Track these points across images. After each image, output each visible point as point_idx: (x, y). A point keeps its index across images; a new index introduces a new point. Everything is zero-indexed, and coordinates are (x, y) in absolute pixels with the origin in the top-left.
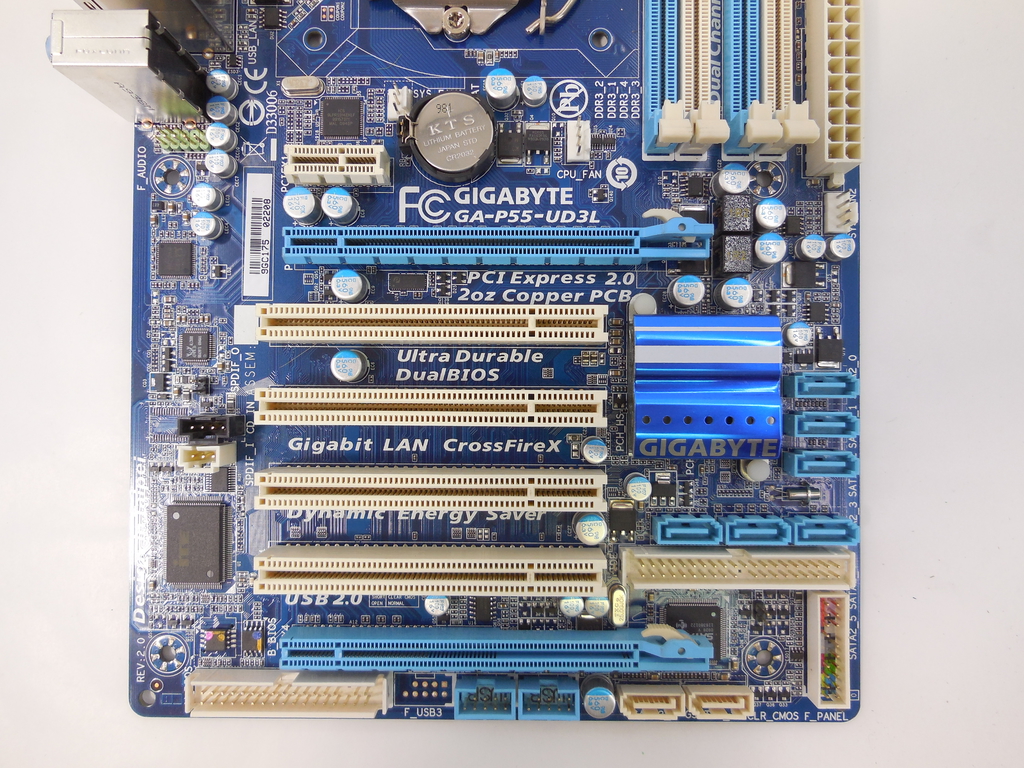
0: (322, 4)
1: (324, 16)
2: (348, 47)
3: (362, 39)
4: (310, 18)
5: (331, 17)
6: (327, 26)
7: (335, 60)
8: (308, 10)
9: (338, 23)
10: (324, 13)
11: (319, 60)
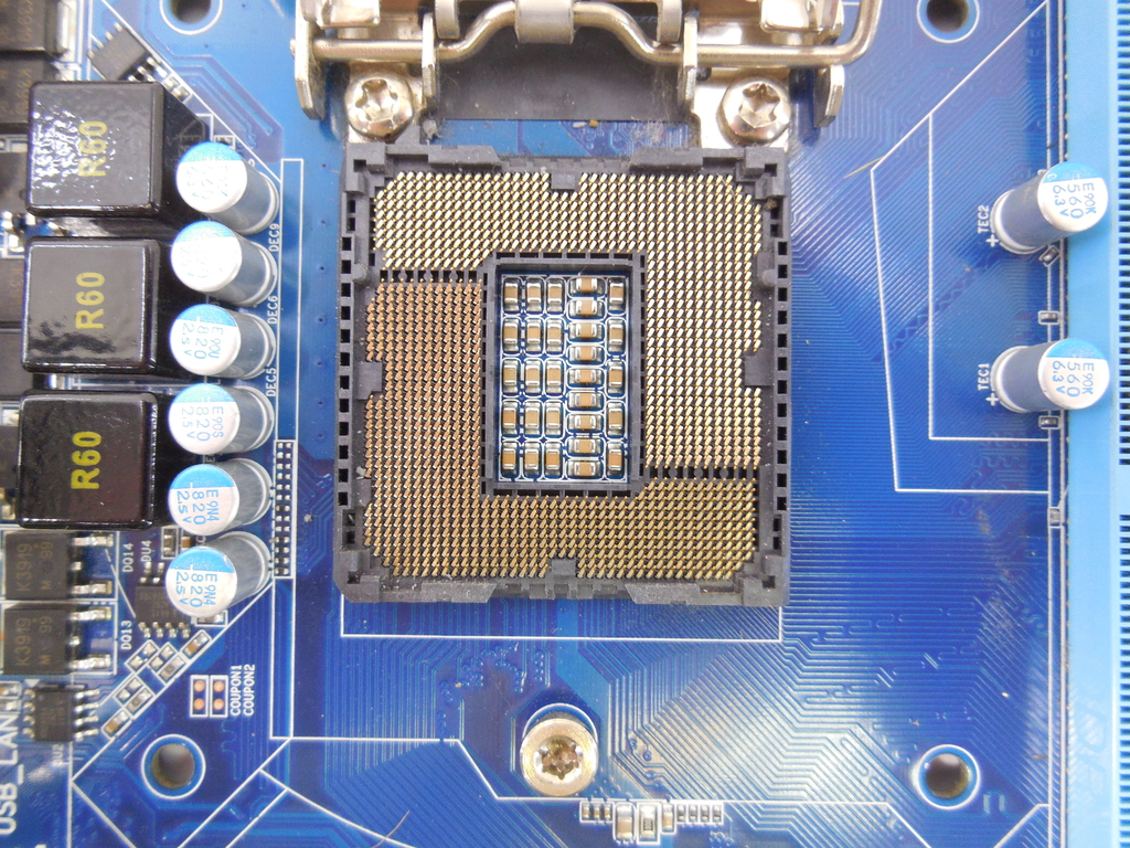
0: (193, 670)
1: (199, 704)
2: (260, 791)
3: (305, 767)
4: (162, 708)
5: (218, 705)
6: (206, 732)
7: (228, 827)
8: (156, 687)
9: (236, 724)
10: (200, 695)
11: (184, 825)
